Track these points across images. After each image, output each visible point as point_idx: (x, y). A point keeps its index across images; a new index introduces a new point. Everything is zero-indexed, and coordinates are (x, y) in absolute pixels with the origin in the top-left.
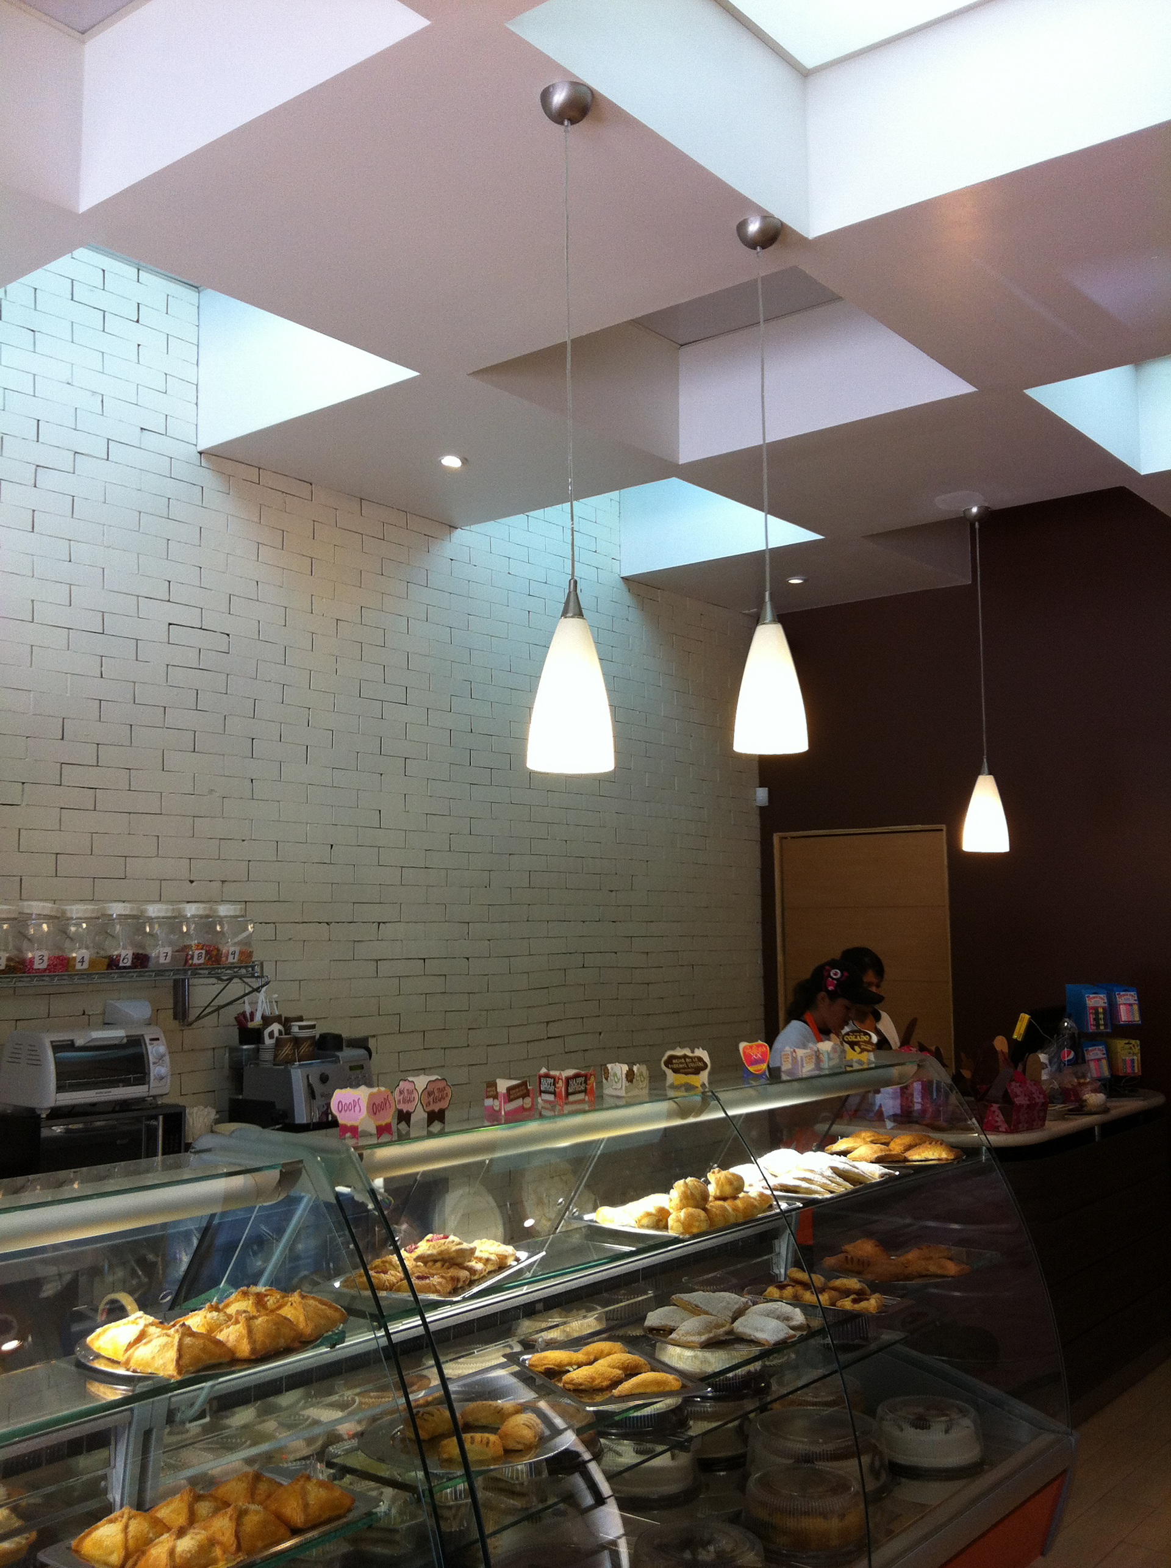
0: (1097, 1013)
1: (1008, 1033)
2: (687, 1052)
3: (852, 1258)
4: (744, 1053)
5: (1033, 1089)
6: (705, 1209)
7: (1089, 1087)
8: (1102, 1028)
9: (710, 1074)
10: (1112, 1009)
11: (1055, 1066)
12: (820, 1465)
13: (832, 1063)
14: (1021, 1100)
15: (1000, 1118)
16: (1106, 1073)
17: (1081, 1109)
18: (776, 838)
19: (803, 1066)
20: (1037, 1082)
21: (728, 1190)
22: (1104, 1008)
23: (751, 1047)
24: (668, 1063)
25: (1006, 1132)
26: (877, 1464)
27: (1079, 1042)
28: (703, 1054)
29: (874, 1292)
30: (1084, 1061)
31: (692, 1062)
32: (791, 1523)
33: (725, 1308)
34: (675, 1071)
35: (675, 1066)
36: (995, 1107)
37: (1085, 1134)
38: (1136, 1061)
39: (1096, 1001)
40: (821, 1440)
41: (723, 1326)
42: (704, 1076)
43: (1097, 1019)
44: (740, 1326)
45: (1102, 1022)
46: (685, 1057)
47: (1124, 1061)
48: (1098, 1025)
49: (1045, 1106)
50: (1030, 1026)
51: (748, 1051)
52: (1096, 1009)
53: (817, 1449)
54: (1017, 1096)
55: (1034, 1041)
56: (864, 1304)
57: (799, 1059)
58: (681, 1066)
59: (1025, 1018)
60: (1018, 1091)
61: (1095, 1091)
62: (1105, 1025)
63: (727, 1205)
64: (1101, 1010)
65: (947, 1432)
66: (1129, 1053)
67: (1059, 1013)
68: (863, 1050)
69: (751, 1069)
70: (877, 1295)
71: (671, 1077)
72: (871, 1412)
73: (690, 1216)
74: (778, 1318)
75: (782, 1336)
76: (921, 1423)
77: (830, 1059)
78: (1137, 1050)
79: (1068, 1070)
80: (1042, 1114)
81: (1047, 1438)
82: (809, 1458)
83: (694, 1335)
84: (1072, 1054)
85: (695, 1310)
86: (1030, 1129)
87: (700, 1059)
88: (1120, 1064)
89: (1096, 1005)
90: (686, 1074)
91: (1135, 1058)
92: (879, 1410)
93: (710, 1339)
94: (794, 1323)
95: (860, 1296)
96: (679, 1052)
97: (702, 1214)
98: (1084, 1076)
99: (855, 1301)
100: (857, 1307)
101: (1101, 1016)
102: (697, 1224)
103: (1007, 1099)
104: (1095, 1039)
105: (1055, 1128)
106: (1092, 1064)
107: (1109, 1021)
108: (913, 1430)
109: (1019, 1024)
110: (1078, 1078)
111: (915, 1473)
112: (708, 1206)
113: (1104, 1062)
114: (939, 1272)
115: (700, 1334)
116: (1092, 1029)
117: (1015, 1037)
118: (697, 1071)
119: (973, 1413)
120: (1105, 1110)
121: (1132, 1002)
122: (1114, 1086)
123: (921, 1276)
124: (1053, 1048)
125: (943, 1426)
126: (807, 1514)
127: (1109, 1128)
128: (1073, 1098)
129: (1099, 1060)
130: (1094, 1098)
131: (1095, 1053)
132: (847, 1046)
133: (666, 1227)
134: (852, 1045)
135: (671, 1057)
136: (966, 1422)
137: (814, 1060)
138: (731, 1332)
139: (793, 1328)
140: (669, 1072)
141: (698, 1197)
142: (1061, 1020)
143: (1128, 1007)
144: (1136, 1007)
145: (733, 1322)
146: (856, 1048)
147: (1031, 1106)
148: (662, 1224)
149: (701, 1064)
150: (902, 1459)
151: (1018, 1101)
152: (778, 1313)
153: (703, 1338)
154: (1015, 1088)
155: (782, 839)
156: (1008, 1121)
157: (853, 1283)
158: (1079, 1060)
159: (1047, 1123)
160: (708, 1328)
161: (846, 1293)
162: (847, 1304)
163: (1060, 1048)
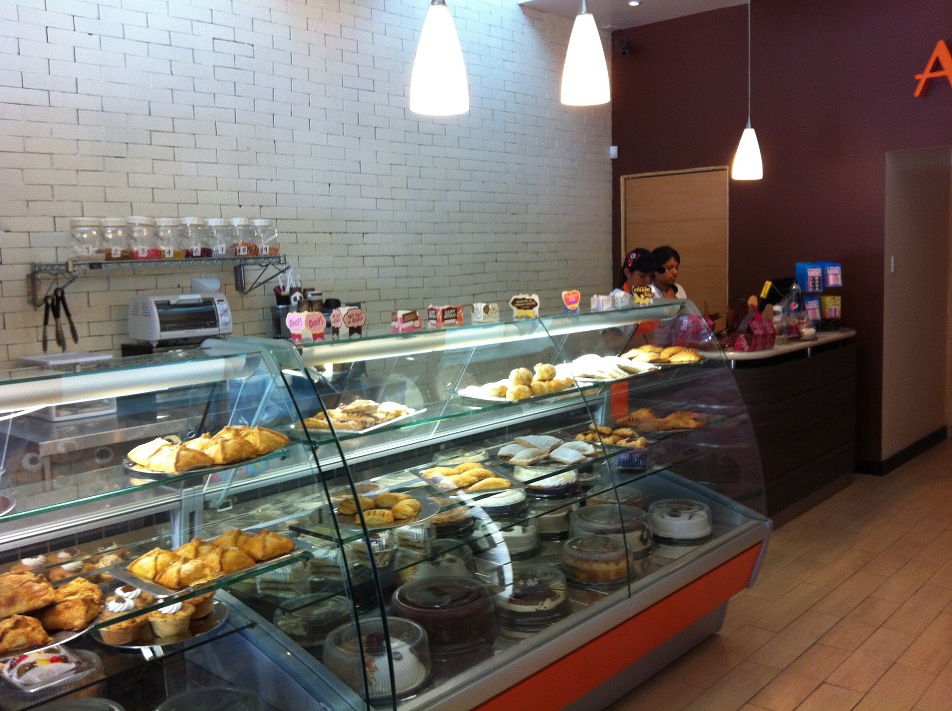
0: (814, 280)
1: (757, 293)
2: (527, 297)
3: (633, 419)
4: (565, 298)
5: (767, 325)
6: (530, 386)
7: (805, 325)
8: (817, 289)
9: (540, 309)
10: (824, 278)
11: (786, 313)
12: (610, 536)
13: (624, 305)
14: (758, 332)
15: (744, 343)
16: (818, 317)
17: (799, 338)
18: (622, 179)
19: (603, 306)
20: (770, 321)
21: (546, 376)
22: (819, 277)
23: (569, 294)
24: (514, 303)
25: (748, 351)
26: (645, 536)
27: (802, 298)
28: (535, 297)
29: (640, 436)
30: (804, 309)
31: (528, 302)
32: (586, 566)
33: (546, 444)
34: (519, 308)
35: (518, 305)
36: (742, 336)
37: (801, 353)
38: (837, 310)
39: (814, 272)
40: (613, 522)
41: (542, 454)
42: (536, 309)
43: (814, 284)
44: (555, 455)
45: (817, 285)
46: (524, 299)
47: (831, 309)
48: (814, 288)
49: (774, 335)
50: (771, 289)
51: (567, 297)
52: (814, 278)
53: (610, 527)
54: (756, 329)
55: (774, 298)
56: (633, 443)
57: (601, 301)
58: (522, 305)
59: (768, 284)
60: (757, 326)
61: (809, 327)
62: (819, 287)
63: (545, 384)
64: (817, 278)
65: (690, 518)
66: (833, 305)
67: (791, 281)
68: (645, 297)
69: (569, 307)
70: (642, 438)
71: (516, 312)
72: (646, 509)
73: (520, 390)
74: (578, 450)
75: (577, 459)
76: (675, 514)
77: (622, 302)
78: (839, 302)
79: (792, 315)
80: (772, 340)
81: (752, 522)
82: (603, 532)
83: (524, 459)
84: (797, 306)
85: (529, 446)
86: (764, 348)
87: (533, 300)
88: (828, 311)
89: (813, 275)
90: (525, 309)
91: (837, 307)
92: (651, 507)
93: (534, 461)
94: (587, 453)
95: (632, 438)
96: (521, 296)
97: (527, 388)
98: (803, 319)
99: (628, 441)
100: (629, 444)
101: (817, 282)
102: (523, 394)
103: (749, 331)
104: (813, 296)
105: (781, 348)
106: (810, 312)
107: (822, 286)
108: (669, 518)
109: (764, 288)
110: (799, 319)
111: (670, 542)
112: (532, 384)
113: (817, 311)
114: (685, 426)
115: (528, 458)
116: (810, 290)
117: (762, 295)
118: (531, 307)
119: (707, 508)
120: (814, 338)
121: (837, 272)
122: (823, 325)
123: (674, 428)
124: (786, 302)
125: (687, 516)
126: (596, 561)
127: (816, 349)
128: (794, 331)
129: (814, 309)
130: (808, 331)
131: (812, 305)
132: (636, 295)
133: (505, 396)
134: (639, 294)
135: (516, 300)
136: (702, 513)
137: (611, 302)
138: (548, 458)
139: (587, 456)
140: (515, 309)
141: (525, 378)
142: (791, 285)
143: (834, 277)
144: (839, 276)
145: (550, 452)
146: (642, 296)
147: (765, 335)
148: (503, 394)
149: (534, 303)
150: (663, 534)
151: (756, 332)
152: (578, 447)
153: (530, 460)
154: (755, 324)
155: (626, 179)
156: (749, 344)
157: (627, 431)
158: (802, 308)
159: (775, 346)
160: (533, 455)
161: (623, 437)
162: (623, 443)
163: (791, 301)
